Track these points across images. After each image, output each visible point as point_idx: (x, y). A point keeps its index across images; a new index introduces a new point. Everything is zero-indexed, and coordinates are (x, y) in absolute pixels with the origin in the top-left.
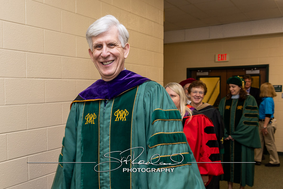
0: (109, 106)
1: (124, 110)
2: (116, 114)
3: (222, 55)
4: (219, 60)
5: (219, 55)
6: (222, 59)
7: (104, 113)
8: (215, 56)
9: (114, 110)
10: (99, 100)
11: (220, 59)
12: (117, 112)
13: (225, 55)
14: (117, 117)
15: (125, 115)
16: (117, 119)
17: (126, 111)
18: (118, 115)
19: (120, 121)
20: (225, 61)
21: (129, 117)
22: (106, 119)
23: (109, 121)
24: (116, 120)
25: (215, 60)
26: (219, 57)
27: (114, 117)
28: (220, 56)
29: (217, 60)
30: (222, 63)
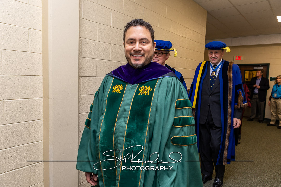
3: (238, 57)
4: (236, 60)
5: (236, 56)
6: (238, 59)
8: (234, 57)
11: (237, 59)
13: (240, 57)
20: (240, 60)
25: (234, 60)
26: (236, 58)
28: (237, 57)
29: (235, 60)
30: (238, 61)
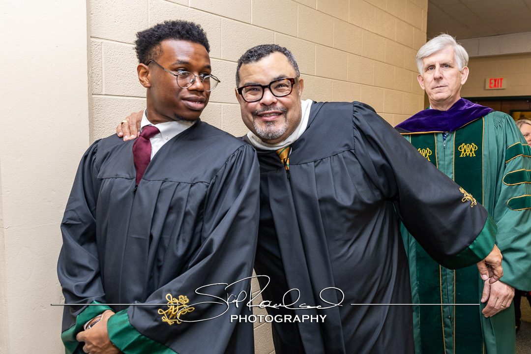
0: (449, 140)
1: (471, 144)
2: (461, 149)
3: (495, 81)
4: (490, 87)
5: (491, 80)
6: (495, 85)
7: (444, 148)
8: (485, 80)
9: (457, 144)
10: (434, 133)
11: (493, 85)
12: (462, 146)
13: (500, 80)
14: (463, 152)
15: (473, 150)
16: (463, 154)
17: (474, 145)
18: (463, 150)
19: (467, 157)
20: (499, 88)
21: (479, 152)
22: (447, 156)
23: (452, 157)
24: (461, 156)
25: (485, 87)
26: (491, 83)
27: (458, 153)
28: (493, 81)
29: (488, 87)
30: (495, 91)
